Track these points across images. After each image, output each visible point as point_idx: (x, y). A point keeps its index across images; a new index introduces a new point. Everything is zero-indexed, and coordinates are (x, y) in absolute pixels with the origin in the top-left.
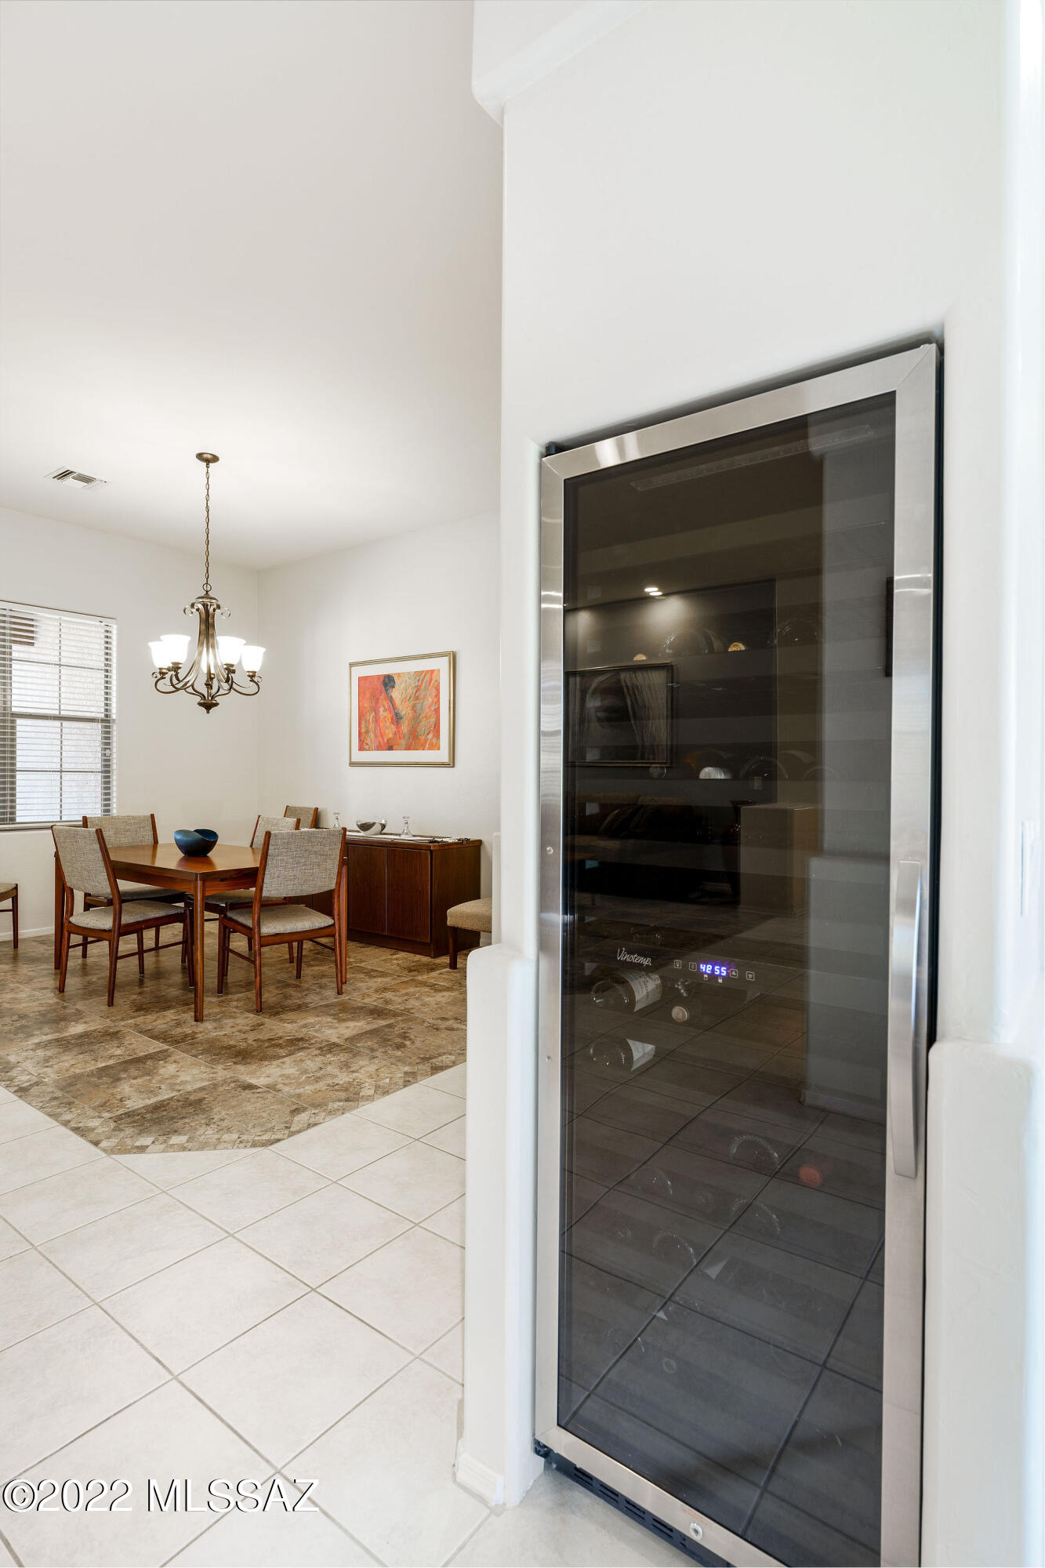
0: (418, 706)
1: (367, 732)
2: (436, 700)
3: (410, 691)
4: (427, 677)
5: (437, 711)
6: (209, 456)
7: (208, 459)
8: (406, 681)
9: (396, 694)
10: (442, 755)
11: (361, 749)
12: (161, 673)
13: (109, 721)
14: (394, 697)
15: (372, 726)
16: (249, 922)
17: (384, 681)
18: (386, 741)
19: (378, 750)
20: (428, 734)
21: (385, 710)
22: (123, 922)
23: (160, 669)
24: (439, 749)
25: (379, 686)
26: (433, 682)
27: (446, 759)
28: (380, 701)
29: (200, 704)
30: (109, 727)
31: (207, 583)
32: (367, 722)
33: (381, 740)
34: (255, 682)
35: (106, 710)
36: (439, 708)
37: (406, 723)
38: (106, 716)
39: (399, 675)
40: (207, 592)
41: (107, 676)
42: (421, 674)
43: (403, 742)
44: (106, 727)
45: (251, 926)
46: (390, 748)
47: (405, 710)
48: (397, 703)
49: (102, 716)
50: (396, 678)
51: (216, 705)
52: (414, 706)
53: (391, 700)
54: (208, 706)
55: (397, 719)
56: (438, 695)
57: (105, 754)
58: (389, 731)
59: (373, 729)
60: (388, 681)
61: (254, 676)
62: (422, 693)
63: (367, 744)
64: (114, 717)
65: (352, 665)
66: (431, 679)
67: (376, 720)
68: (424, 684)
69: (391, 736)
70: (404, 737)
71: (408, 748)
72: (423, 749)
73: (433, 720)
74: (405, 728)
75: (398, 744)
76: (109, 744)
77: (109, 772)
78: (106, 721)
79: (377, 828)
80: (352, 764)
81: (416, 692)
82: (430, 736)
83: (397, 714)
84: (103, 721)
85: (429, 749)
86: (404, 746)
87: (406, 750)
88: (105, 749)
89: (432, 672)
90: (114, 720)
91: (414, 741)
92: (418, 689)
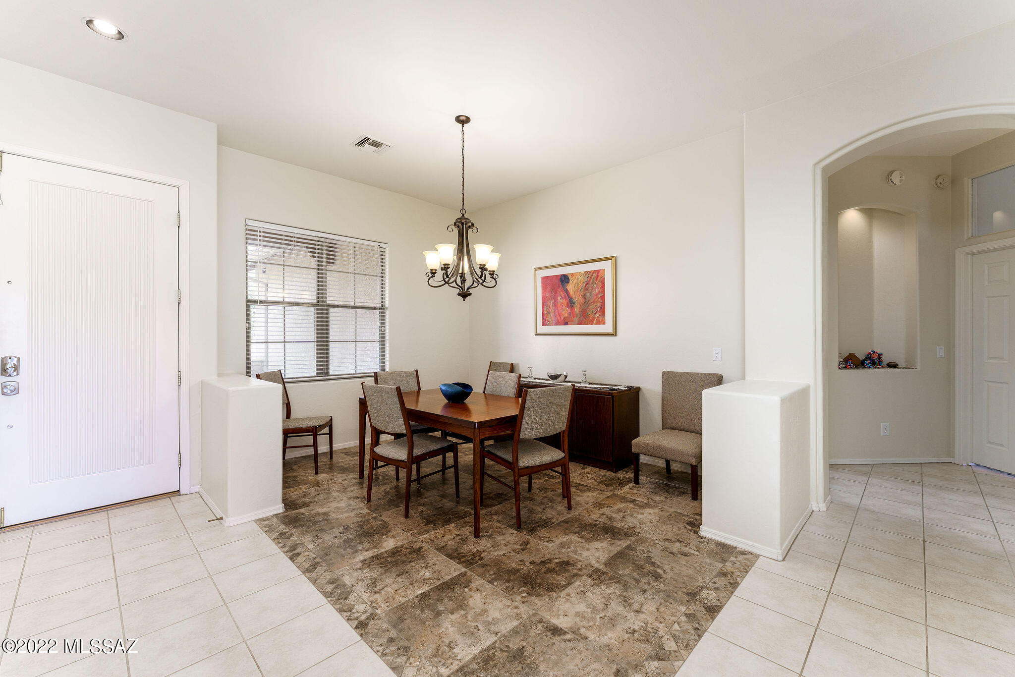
0: (588, 295)
1: (548, 313)
2: (601, 290)
3: (581, 285)
4: (595, 275)
5: (603, 298)
6: (464, 118)
7: (463, 121)
8: (578, 279)
9: (570, 287)
10: (608, 327)
11: (544, 324)
12: (432, 273)
13: (383, 309)
14: (568, 289)
15: (552, 309)
16: (509, 457)
17: (561, 278)
18: (563, 319)
19: (557, 325)
20: (595, 314)
21: (562, 298)
22: (414, 455)
23: (431, 270)
24: (604, 323)
25: (557, 281)
26: (599, 278)
27: (611, 331)
28: (558, 292)
29: (459, 294)
30: (384, 313)
31: (463, 209)
32: (548, 306)
33: (559, 318)
34: (493, 278)
35: (382, 302)
36: (604, 295)
37: (579, 306)
38: (382, 306)
39: (572, 274)
40: (463, 214)
41: (382, 280)
42: (590, 273)
43: (576, 319)
44: (382, 313)
45: (512, 461)
46: (566, 324)
47: (577, 299)
48: (571, 294)
49: (379, 306)
50: (570, 277)
51: (470, 294)
52: (585, 294)
53: (567, 291)
54: (464, 295)
55: (571, 304)
56: (603, 286)
57: (382, 330)
58: (566, 311)
59: (553, 311)
60: (564, 279)
61: (493, 274)
62: (590, 286)
63: (548, 321)
64: (387, 306)
65: (536, 269)
66: (598, 276)
67: (555, 305)
68: (592, 280)
69: (566, 315)
70: (577, 317)
71: (580, 323)
72: (592, 324)
73: (599, 304)
74: (577, 310)
75: (572, 321)
76: (384, 323)
77: (384, 341)
78: (382, 308)
79: (562, 378)
80: (537, 334)
81: (586, 286)
82: (597, 315)
83: (571, 301)
84: (381, 309)
85: (596, 324)
86: (577, 322)
87: (578, 324)
88: (382, 327)
89: (599, 271)
90: (387, 308)
91: (584, 319)
92: (587, 283)
